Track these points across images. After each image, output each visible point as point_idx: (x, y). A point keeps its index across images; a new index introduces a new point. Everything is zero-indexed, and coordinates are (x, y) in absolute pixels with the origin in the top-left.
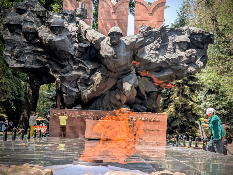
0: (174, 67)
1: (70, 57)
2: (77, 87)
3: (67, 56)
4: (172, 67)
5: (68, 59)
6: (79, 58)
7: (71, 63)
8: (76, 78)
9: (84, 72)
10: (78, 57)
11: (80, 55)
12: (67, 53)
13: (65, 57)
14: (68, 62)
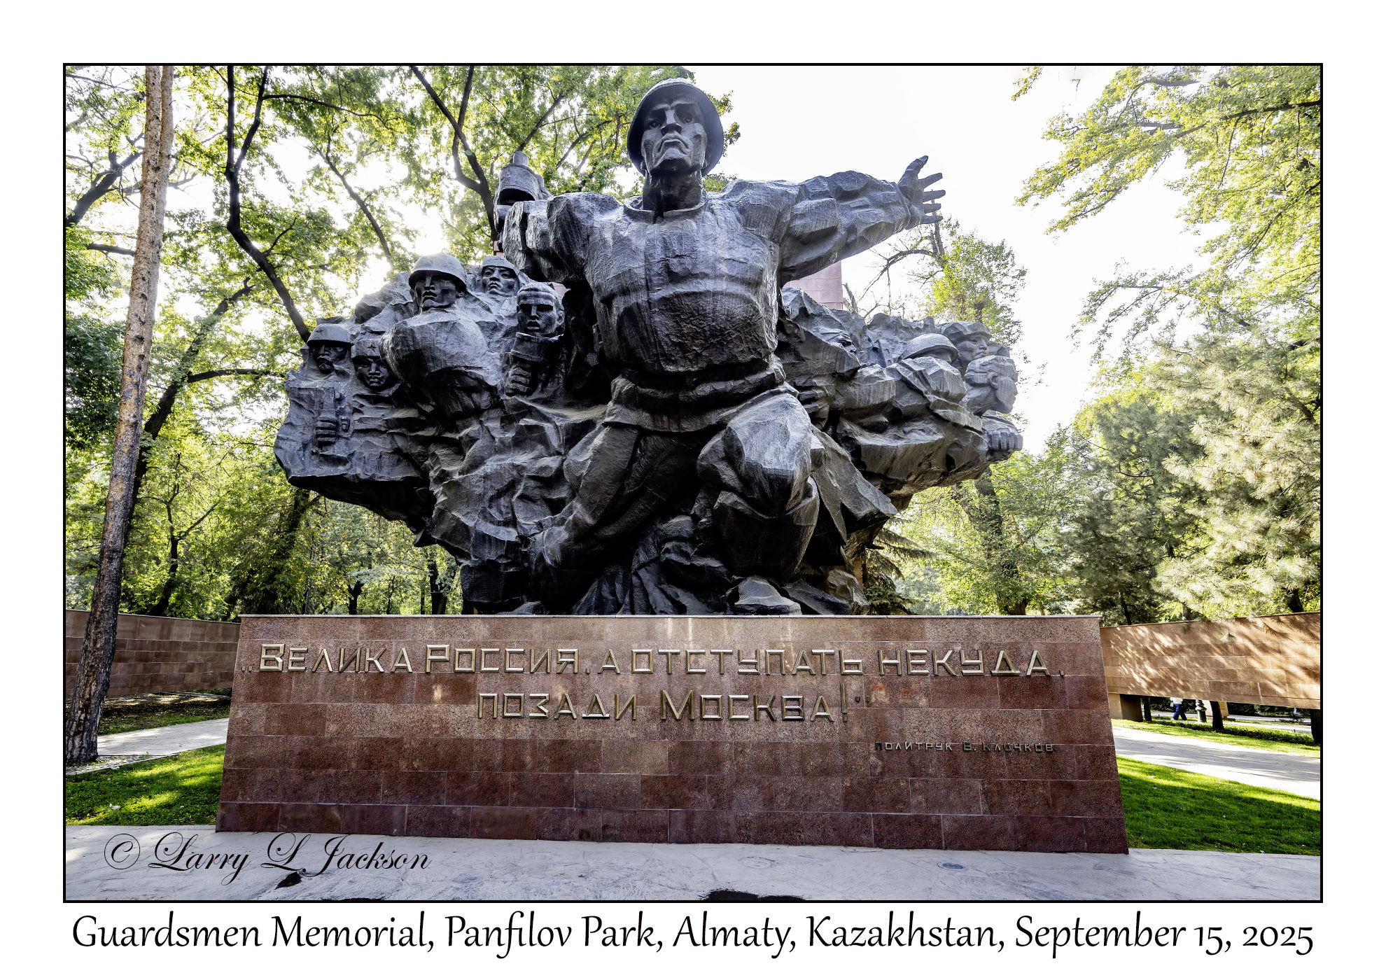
2: (512, 522)
3: (475, 396)
6: (522, 394)
7: (493, 422)
9: (540, 447)
11: (522, 379)
12: (474, 383)
13: (467, 401)
14: (481, 423)
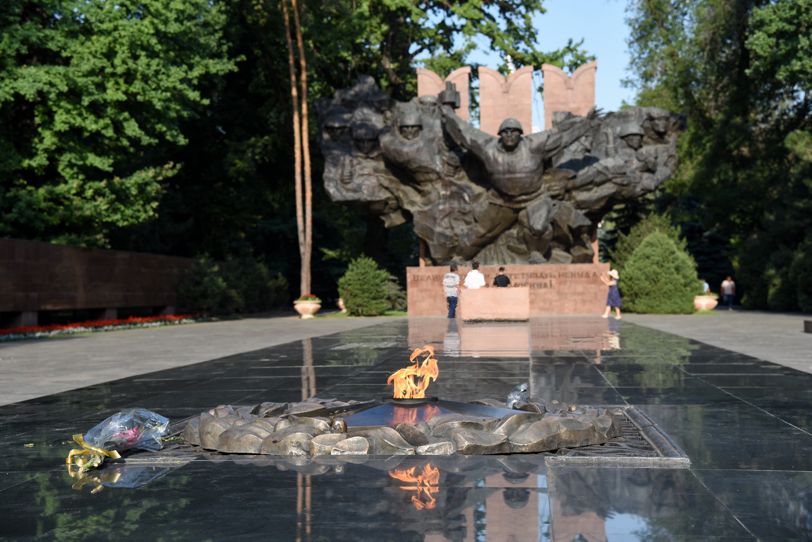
0: (619, 180)
1: (433, 176)
3: (430, 175)
4: (614, 180)
5: (431, 181)
6: (451, 176)
7: (439, 186)
8: (448, 211)
10: (448, 176)
12: (430, 170)
13: (427, 177)
14: (432, 185)
